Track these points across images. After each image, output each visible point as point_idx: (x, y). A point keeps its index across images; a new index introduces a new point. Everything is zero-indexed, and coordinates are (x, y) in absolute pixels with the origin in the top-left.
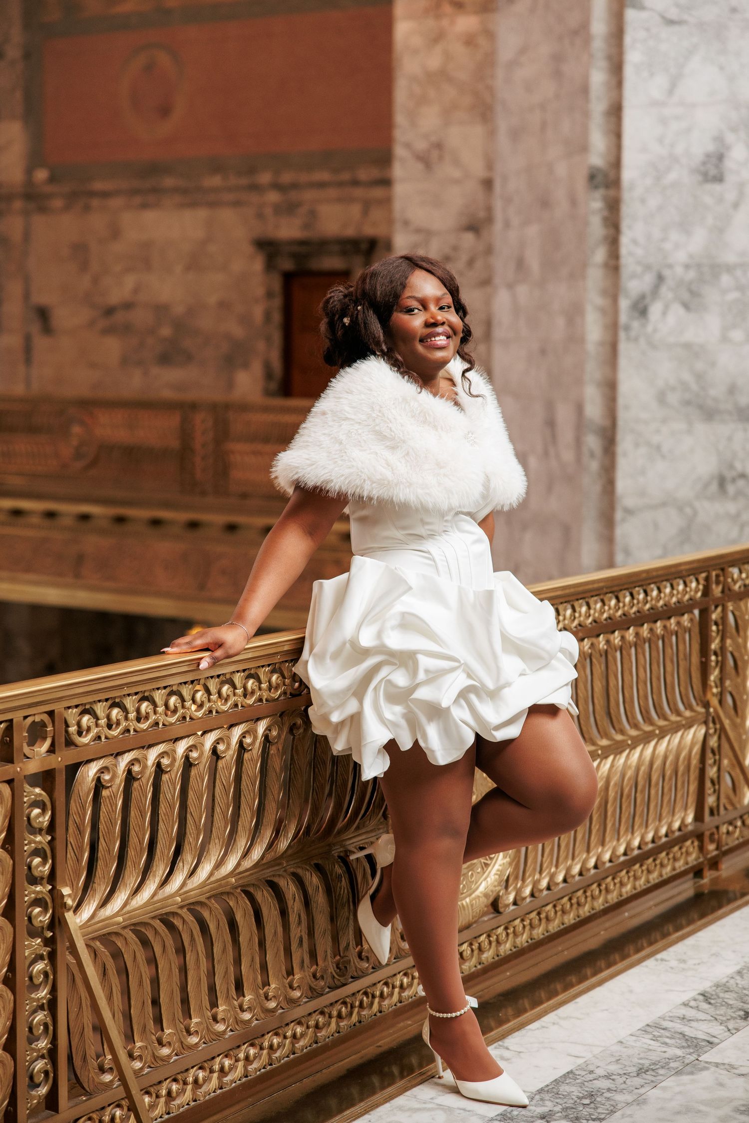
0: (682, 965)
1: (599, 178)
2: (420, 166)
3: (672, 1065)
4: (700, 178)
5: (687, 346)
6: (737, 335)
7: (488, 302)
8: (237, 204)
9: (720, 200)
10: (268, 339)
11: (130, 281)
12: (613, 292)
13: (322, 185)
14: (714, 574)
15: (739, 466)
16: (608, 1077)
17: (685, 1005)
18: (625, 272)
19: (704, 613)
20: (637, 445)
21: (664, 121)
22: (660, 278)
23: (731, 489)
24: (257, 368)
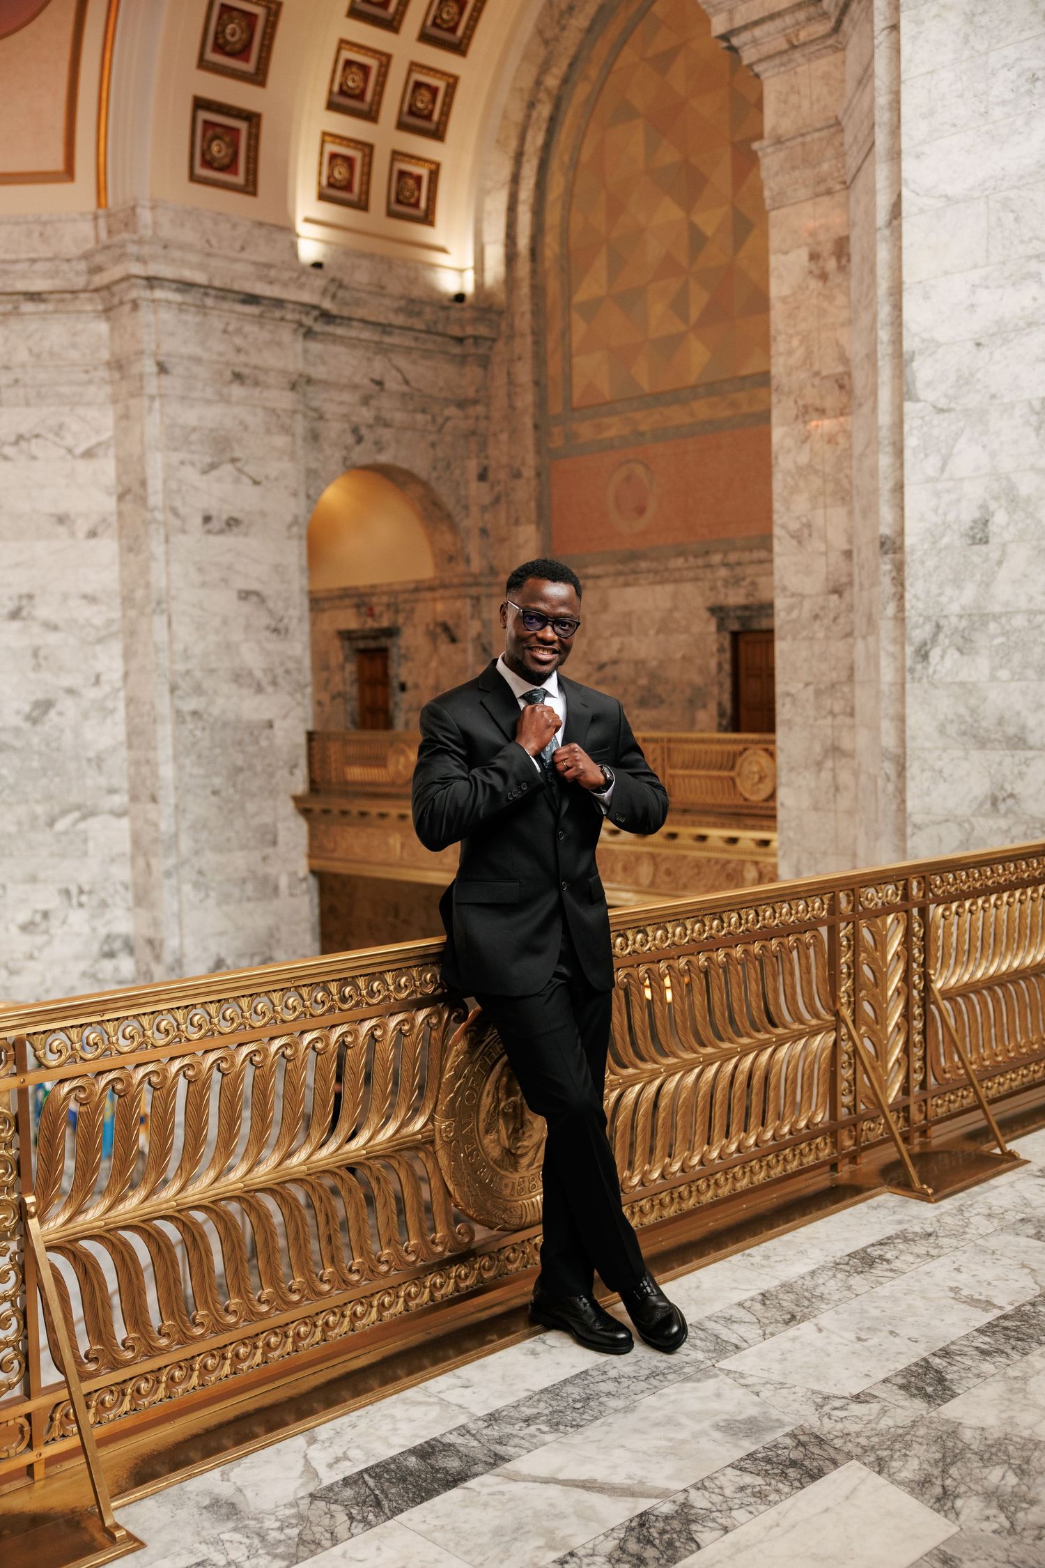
0: (764, 1262)
1: (886, 547)
2: (794, 542)
3: (686, 1370)
4: (969, 542)
5: (962, 684)
6: (1004, 674)
7: (850, 650)
8: (696, 579)
9: (986, 559)
10: (721, 685)
11: (616, 643)
12: (901, 640)
13: (761, 562)
14: (841, 894)
15: (1008, 787)
16: (616, 1380)
17: (740, 1304)
18: (909, 626)
19: (833, 931)
20: (923, 771)
21: (938, 494)
22: (938, 627)
23: (1002, 807)
24: (713, 707)
